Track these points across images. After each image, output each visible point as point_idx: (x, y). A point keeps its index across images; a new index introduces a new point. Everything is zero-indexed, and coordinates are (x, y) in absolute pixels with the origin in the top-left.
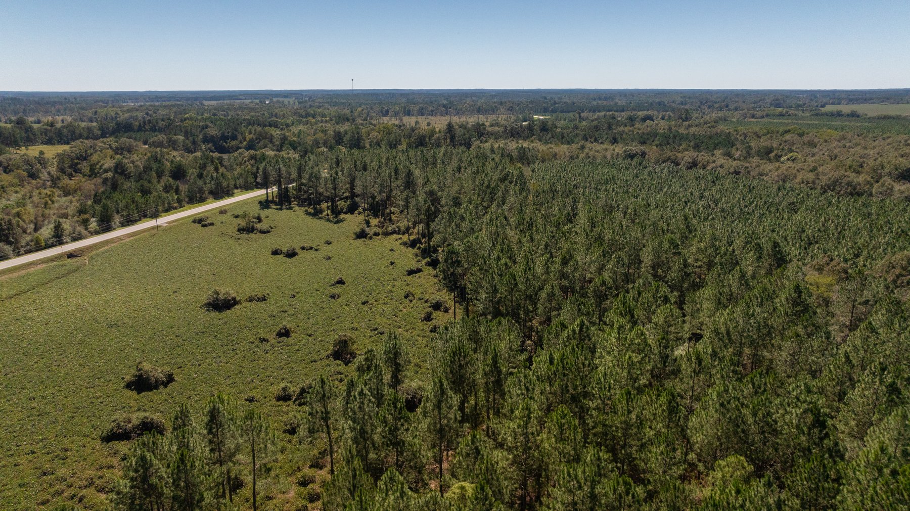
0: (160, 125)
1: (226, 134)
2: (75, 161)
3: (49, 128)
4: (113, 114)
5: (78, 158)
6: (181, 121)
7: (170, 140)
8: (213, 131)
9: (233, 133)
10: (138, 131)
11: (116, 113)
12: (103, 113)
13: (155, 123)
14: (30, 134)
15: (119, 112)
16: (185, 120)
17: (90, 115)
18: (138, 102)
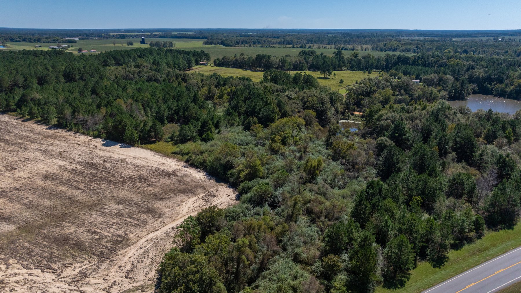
0: (430, 61)
1: (493, 77)
2: (360, 97)
3: (354, 58)
4: (396, 46)
5: (363, 95)
6: (448, 59)
7: (441, 80)
8: (479, 72)
9: (499, 76)
10: (412, 65)
11: (398, 46)
12: (389, 45)
13: (426, 59)
14: (341, 63)
15: (399, 45)
16: (451, 58)
17: (382, 46)
18: (410, 37)
